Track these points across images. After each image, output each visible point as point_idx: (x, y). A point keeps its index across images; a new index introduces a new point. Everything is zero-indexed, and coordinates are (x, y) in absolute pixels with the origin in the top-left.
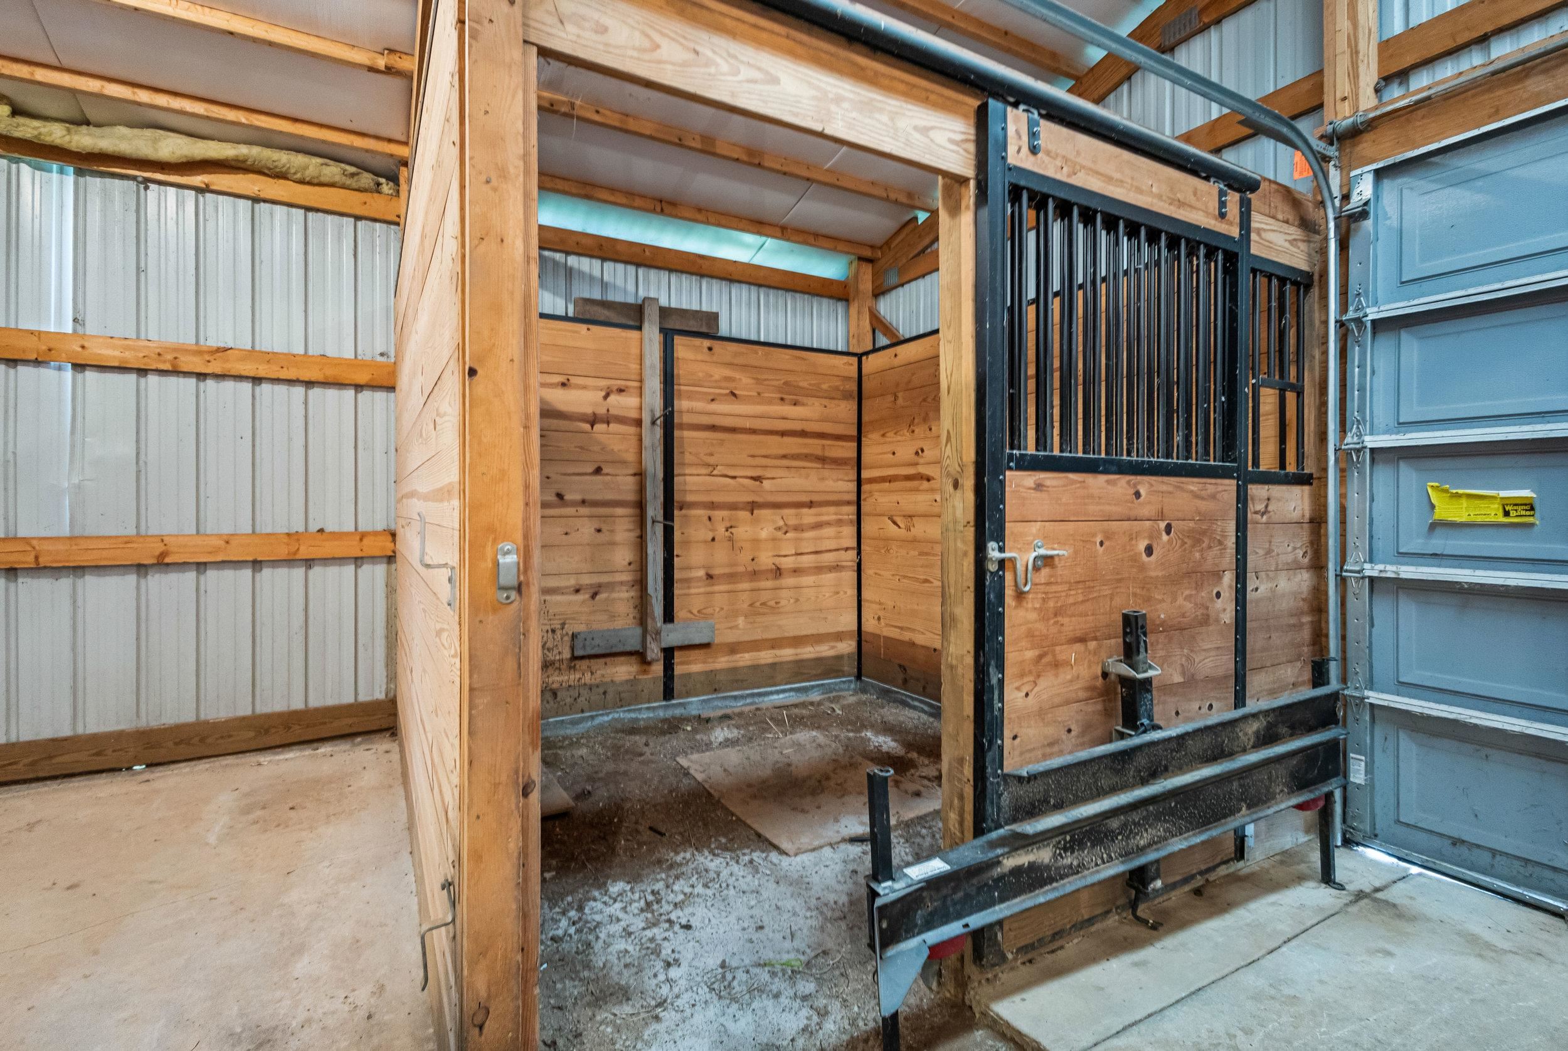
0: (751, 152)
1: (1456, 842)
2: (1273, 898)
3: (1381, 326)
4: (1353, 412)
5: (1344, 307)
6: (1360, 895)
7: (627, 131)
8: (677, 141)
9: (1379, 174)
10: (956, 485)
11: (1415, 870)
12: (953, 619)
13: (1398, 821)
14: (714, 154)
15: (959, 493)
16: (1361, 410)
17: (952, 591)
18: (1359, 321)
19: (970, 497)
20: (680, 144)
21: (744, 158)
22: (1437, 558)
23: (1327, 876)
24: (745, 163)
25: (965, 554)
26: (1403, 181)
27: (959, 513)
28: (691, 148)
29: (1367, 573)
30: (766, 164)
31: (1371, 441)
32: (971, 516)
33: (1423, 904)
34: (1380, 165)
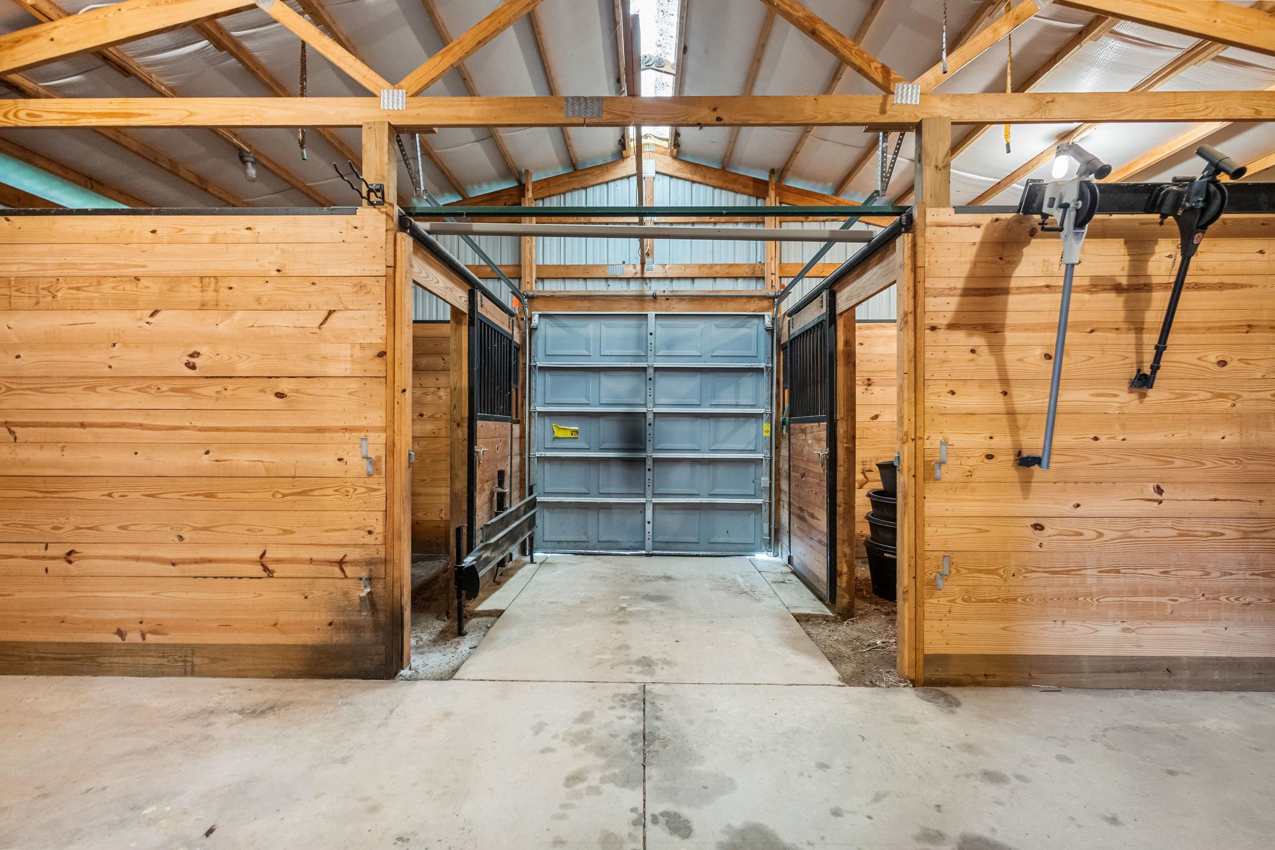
0: (200, 178)
1: (559, 542)
2: (522, 570)
3: (541, 368)
4: (533, 398)
5: (530, 362)
6: (541, 563)
7: (117, 143)
8: (153, 160)
9: (540, 315)
10: (458, 425)
11: (549, 555)
12: (457, 476)
13: (544, 541)
14: (178, 175)
15: (460, 429)
16: (535, 398)
17: (456, 465)
18: (535, 366)
19: (466, 430)
20: (155, 162)
21: (196, 182)
22: (555, 449)
23: (532, 561)
24: (196, 185)
25: (463, 451)
26: (546, 320)
27: (460, 435)
28: (162, 167)
29: (537, 455)
30: (210, 190)
31: (539, 409)
32: (466, 437)
33: (555, 561)
34: (541, 313)
